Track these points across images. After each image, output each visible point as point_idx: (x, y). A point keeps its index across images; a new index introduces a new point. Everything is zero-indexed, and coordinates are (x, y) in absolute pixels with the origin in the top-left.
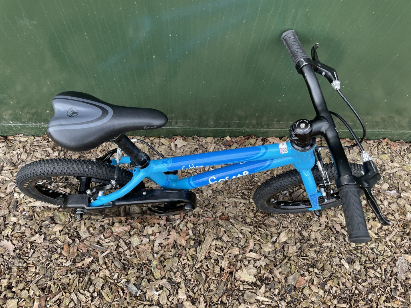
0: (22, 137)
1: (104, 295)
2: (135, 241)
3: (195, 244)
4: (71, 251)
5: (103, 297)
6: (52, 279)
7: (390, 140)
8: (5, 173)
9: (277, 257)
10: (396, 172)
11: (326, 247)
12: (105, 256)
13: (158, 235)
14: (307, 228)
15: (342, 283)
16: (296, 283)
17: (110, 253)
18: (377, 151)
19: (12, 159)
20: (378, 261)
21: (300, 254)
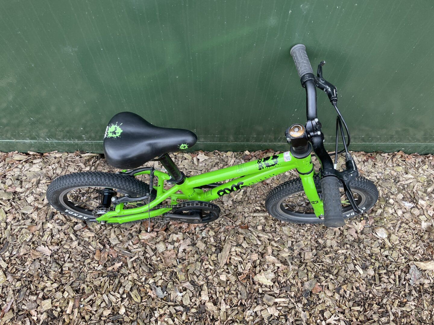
0: (57, 153)
1: (132, 296)
2: (161, 247)
3: (216, 250)
4: (102, 257)
5: (131, 297)
6: (85, 282)
7: (405, 153)
8: (42, 186)
9: (294, 263)
10: (410, 183)
11: (341, 253)
12: (133, 261)
13: (182, 242)
14: (323, 236)
15: (356, 287)
17: (138, 258)
18: (391, 163)
19: (48, 173)
20: (392, 267)
21: (316, 260)
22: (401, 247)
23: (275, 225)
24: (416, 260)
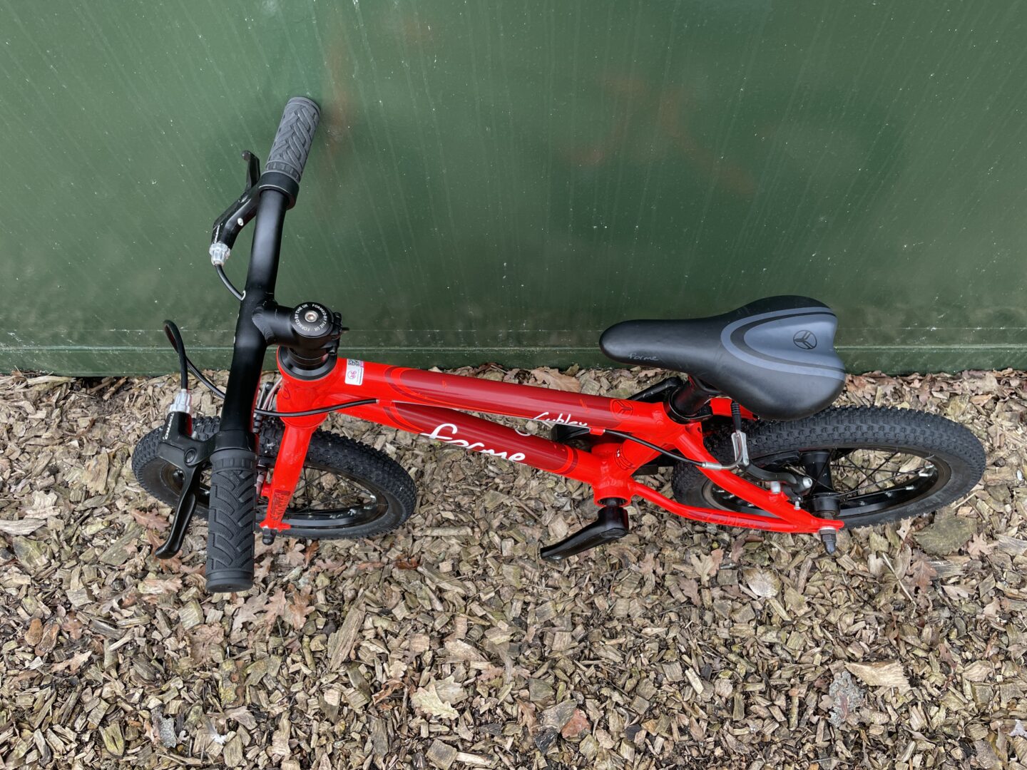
1: (105, 738)
2: (190, 616)
3: (326, 624)
4: (44, 636)
5: (103, 742)
9: (524, 660)
11: (651, 636)
12: (118, 649)
13: (243, 602)
15: (680, 729)
16: (565, 727)
17: (130, 643)
20: (783, 676)
21: (582, 652)
22: (815, 622)
23: (485, 560)
24: (851, 659)
